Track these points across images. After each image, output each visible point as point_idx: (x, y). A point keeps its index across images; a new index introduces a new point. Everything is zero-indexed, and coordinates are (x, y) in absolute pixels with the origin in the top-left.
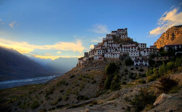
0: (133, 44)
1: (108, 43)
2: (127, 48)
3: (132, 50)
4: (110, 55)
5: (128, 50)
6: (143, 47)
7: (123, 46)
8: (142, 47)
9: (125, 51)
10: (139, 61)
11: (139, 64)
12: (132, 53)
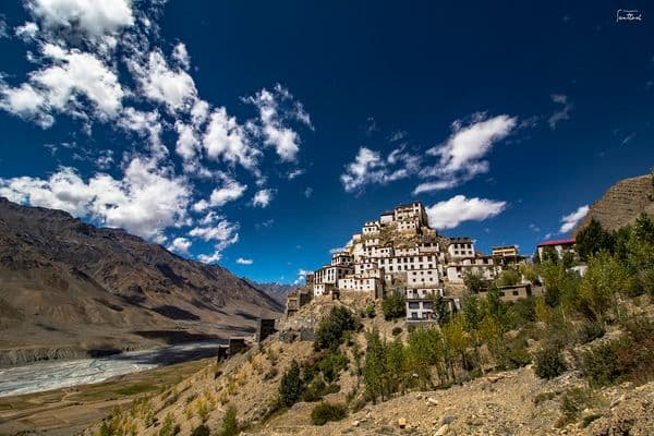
0: (432, 247)
1: (364, 246)
2: (405, 261)
3: (421, 266)
4: (353, 284)
5: (409, 264)
6: (463, 253)
7: (398, 253)
8: (457, 252)
9: (400, 267)
10: (421, 304)
11: (420, 316)
12: (430, 273)
